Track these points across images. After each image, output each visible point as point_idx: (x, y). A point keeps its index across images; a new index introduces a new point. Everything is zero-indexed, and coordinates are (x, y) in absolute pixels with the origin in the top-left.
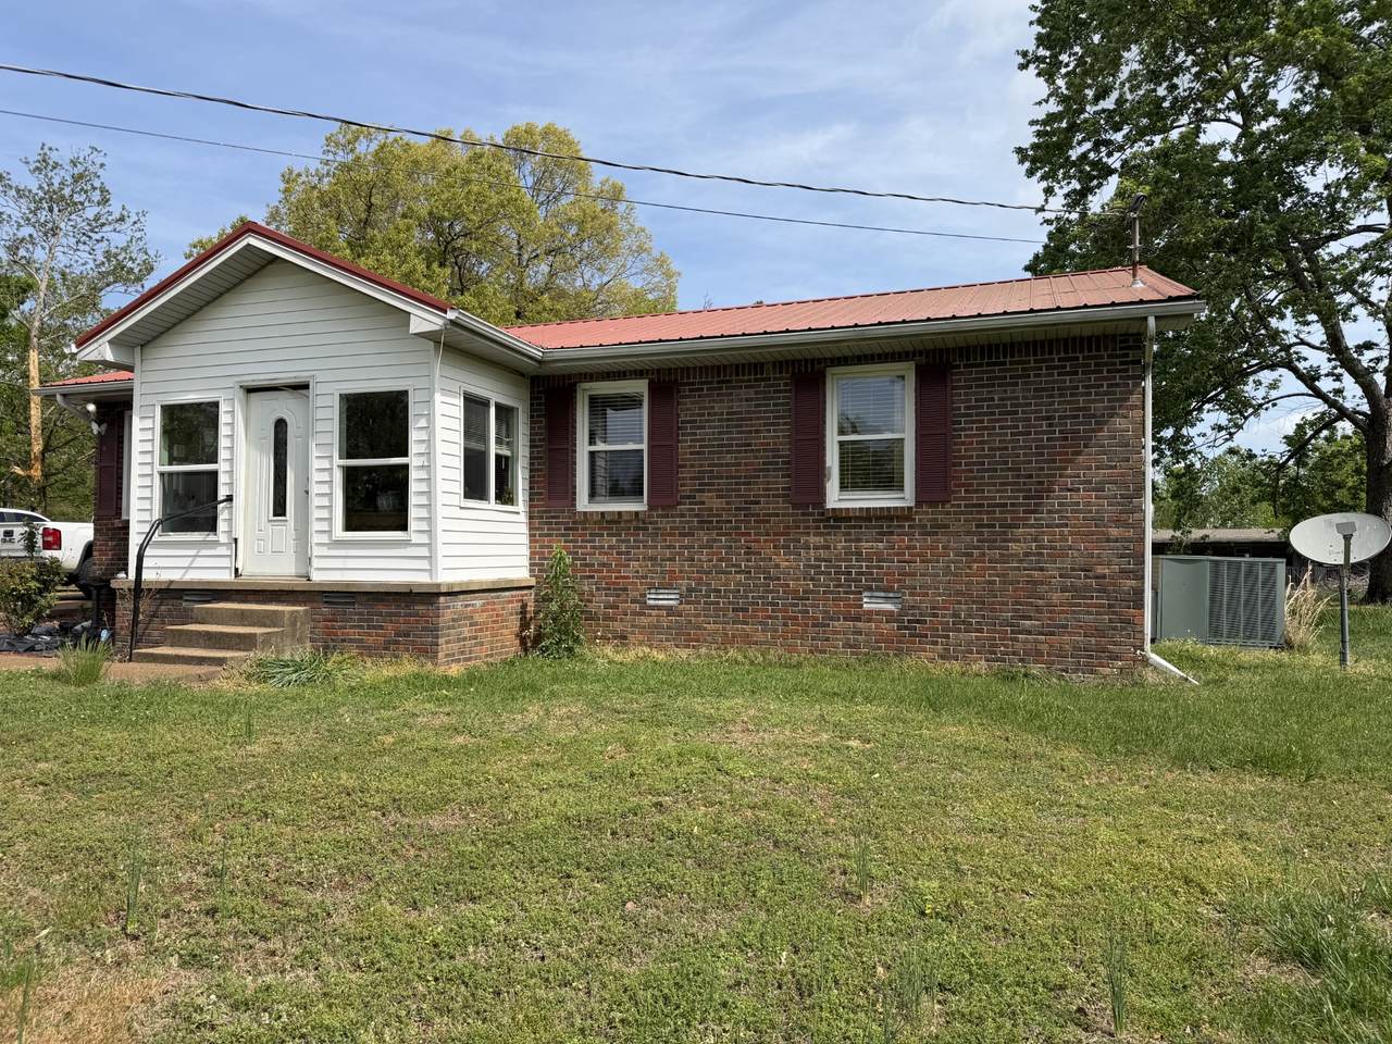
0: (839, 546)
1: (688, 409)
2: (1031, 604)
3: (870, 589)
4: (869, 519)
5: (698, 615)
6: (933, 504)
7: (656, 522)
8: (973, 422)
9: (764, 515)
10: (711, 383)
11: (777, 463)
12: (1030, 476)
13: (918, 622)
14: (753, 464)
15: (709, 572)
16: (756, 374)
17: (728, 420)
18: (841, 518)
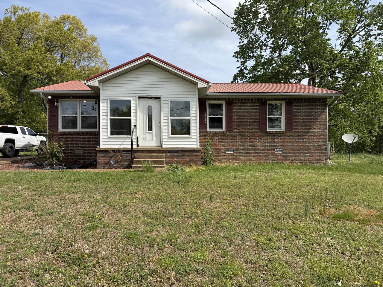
0: (270, 139)
1: (235, 108)
2: (308, 151)
3: (276, 148)
4: (276, 134)
5: (238, 155)
6: (289, 131)
7: (228, 134)
8: (297, 114)
9: (254, 133)
10: (241, 102)
11: (256, 121)
12: (308, 125)
13: (286, 155)
14: (251, 121)
15: (241, 145)
16: (251, 101)
17: (245, 111)
18: (270, 133)
